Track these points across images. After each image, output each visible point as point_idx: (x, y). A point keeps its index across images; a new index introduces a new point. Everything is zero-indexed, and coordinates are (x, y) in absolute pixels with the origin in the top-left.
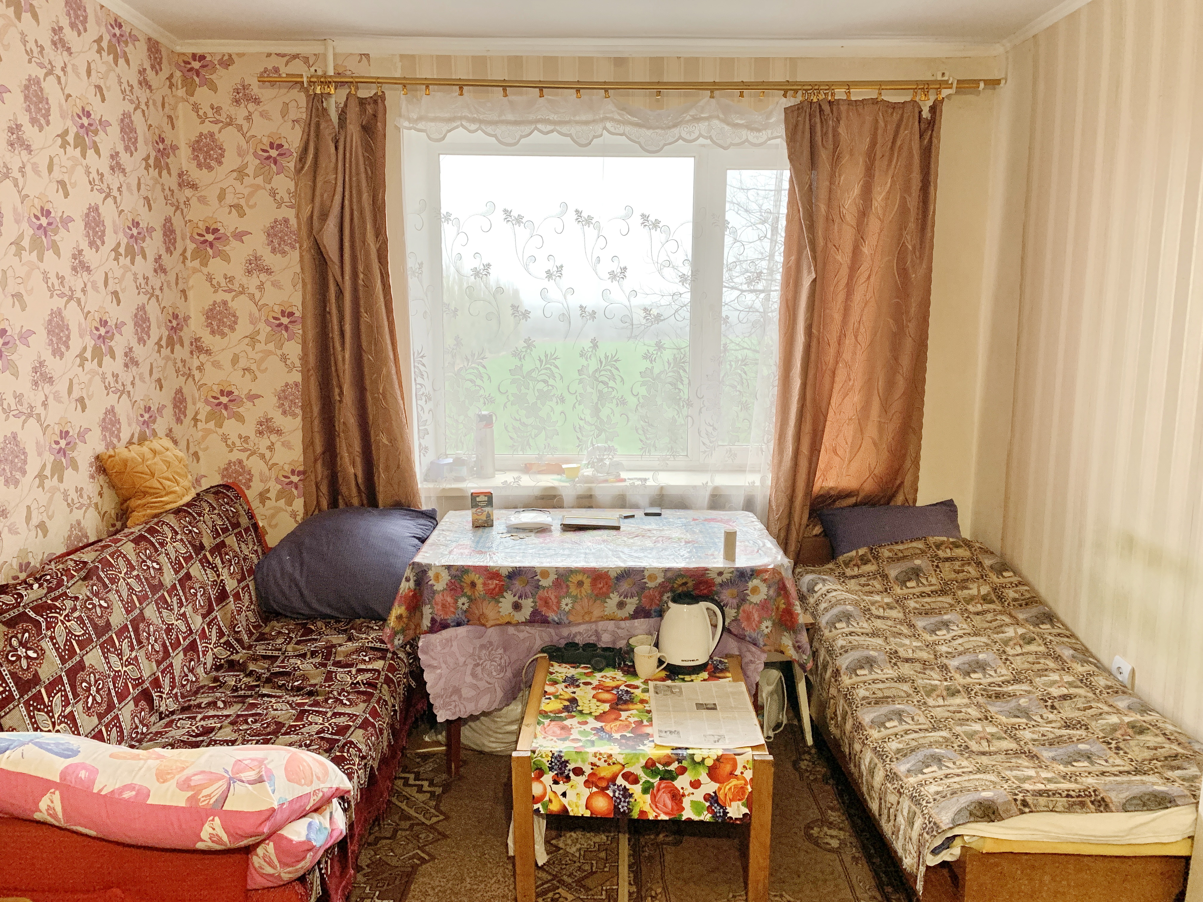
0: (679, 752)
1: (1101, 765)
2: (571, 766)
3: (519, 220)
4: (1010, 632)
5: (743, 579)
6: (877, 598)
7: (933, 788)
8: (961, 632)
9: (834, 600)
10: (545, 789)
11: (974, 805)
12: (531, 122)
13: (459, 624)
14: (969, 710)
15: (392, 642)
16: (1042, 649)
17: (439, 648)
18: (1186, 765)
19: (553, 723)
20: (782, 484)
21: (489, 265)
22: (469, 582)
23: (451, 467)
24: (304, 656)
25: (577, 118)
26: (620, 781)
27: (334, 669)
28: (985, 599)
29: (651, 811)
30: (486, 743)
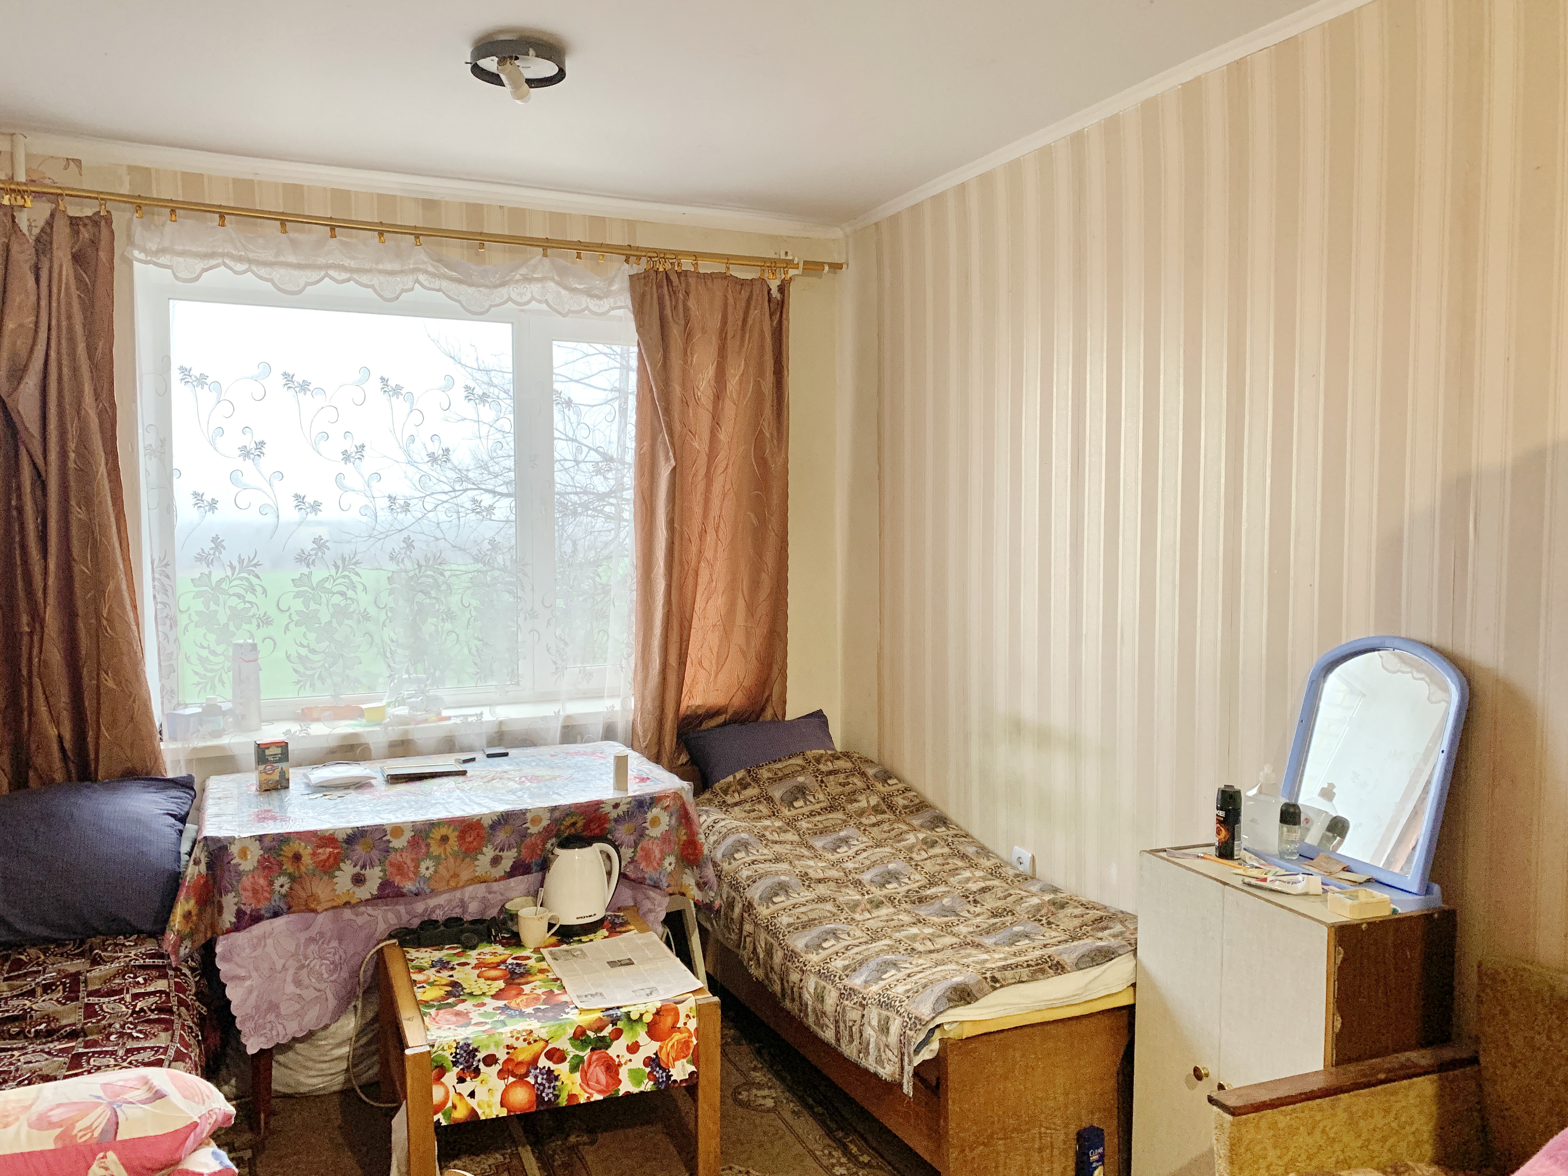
0: (611, 1012)
1: (1040, 941)
2: (480, 1055)
3: (304, 387)
4: (911, 838)
5: (642, 810)
6: (767, 823)
7: (900, 989)
8: (862, 846)
9: (724, 830)
10: (447, 1093)
11: (949, 991)
12: (320, 267)
13: (276, 914)
14: (900, 917)
15: (176, 953)
16: (946, 850)
17: (247, 950)
18: (1111, 924)
19: (441, 1011)
20: (649, 704)
21: (262, 443)
22: (290, 855)
23: (199, 718)
24: (31, 993)
25: (381, 267)
26: (543, 1062)
27: (93, 1000)
28: (876, 810)
29: (582, 1092)
30: (302, 1079)
